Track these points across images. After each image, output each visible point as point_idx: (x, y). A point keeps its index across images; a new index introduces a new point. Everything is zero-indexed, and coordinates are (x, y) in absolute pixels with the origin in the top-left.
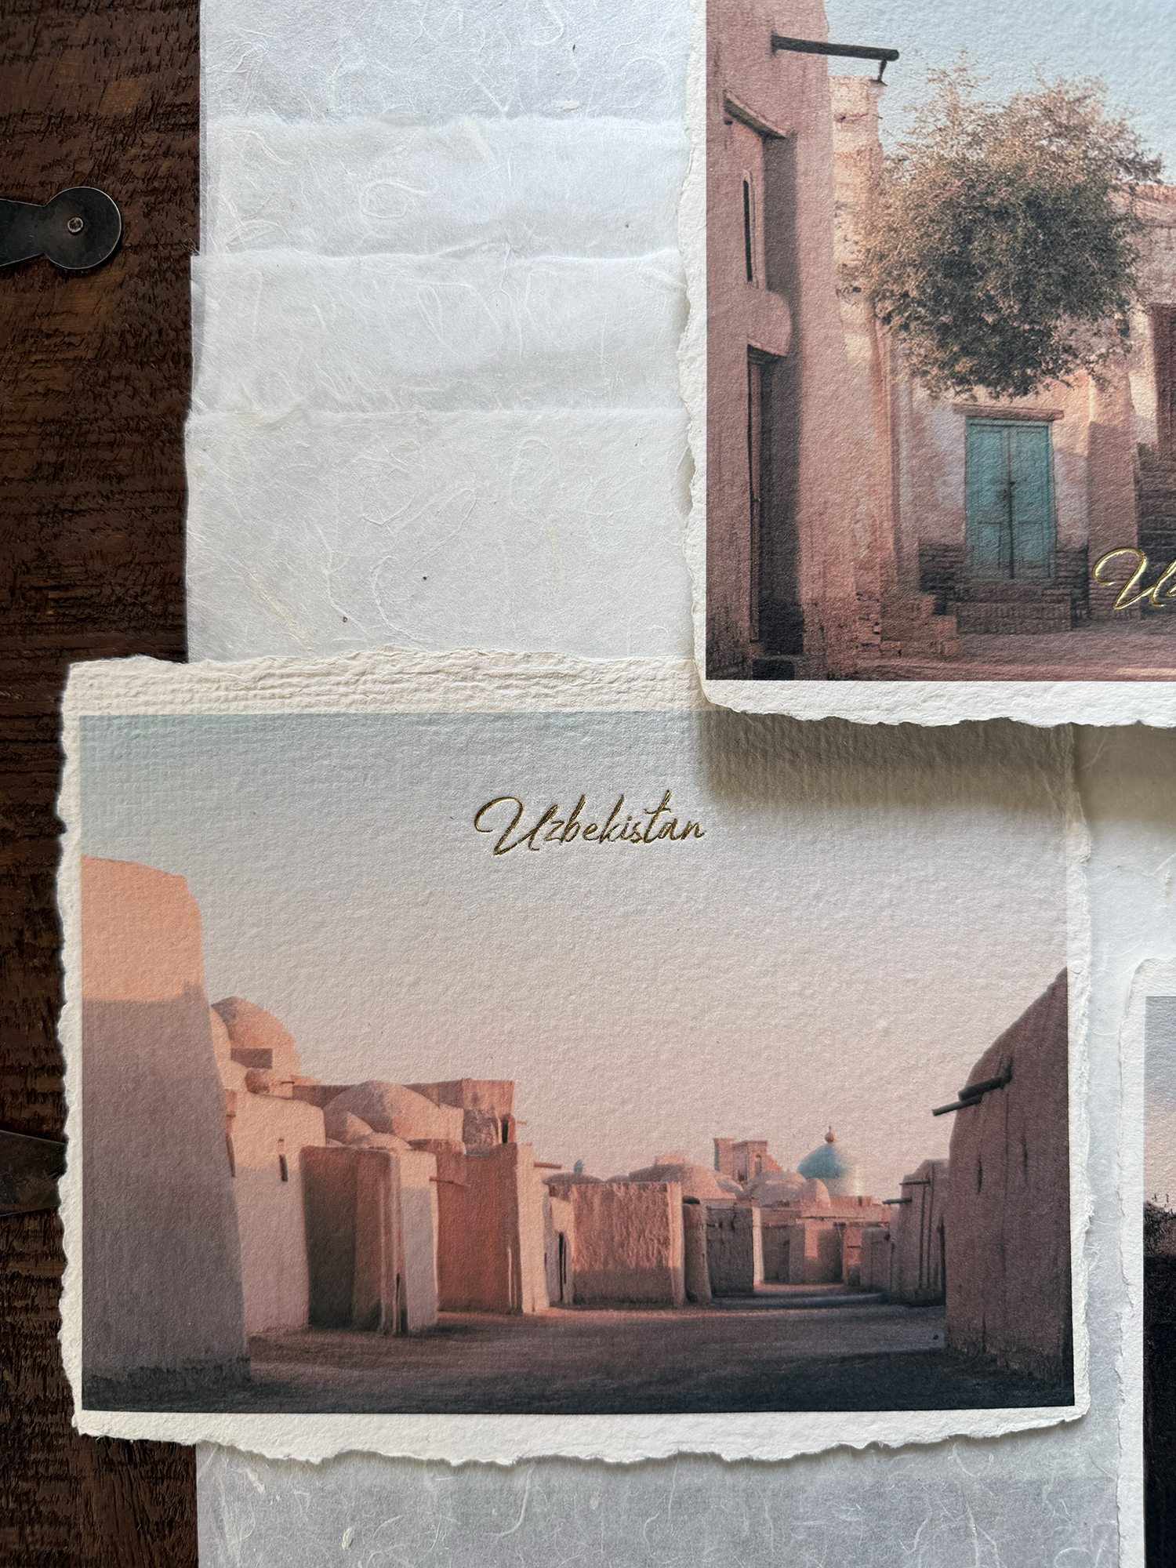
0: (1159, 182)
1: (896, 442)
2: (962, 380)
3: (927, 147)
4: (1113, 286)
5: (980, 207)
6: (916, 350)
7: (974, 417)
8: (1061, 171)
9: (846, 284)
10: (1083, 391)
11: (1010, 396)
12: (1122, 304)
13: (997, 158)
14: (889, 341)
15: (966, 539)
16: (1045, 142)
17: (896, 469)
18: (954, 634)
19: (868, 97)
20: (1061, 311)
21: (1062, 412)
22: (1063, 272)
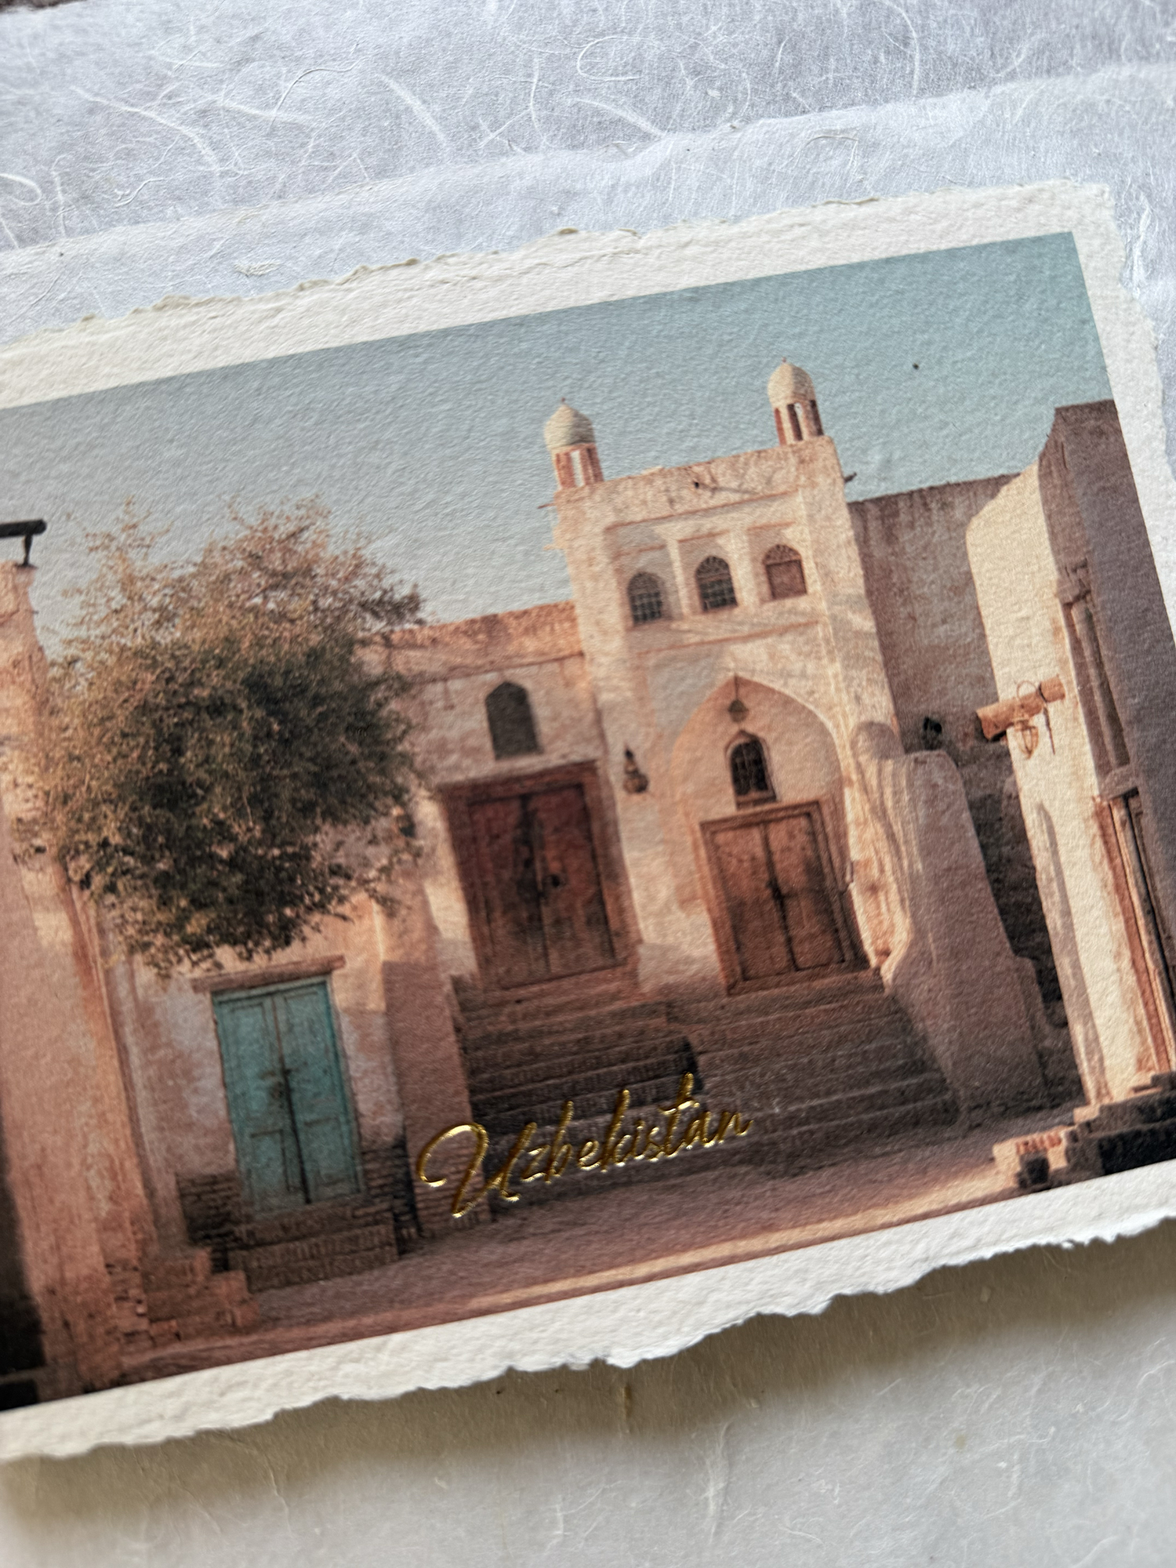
0: (420, 622)
1: (122, 1051)
2: (198, 945)
3: (103, 637)
4: (383, 772)
5: (188, 703)
6: (130, 916)
7: (221, 992)
8: (286, 634)
9: (25, 845)
10: (366, 922)
11: (267, 952)
12: (399, 795)
13: (197, 634)
14: (92, 913)
15: (237, 1161)
16: (258, 600)
17: (128, 1086)
18: (246, 1295)
19: (15, 588)
20: (318, 821)
21: (341, 959)
22: (313, 768)
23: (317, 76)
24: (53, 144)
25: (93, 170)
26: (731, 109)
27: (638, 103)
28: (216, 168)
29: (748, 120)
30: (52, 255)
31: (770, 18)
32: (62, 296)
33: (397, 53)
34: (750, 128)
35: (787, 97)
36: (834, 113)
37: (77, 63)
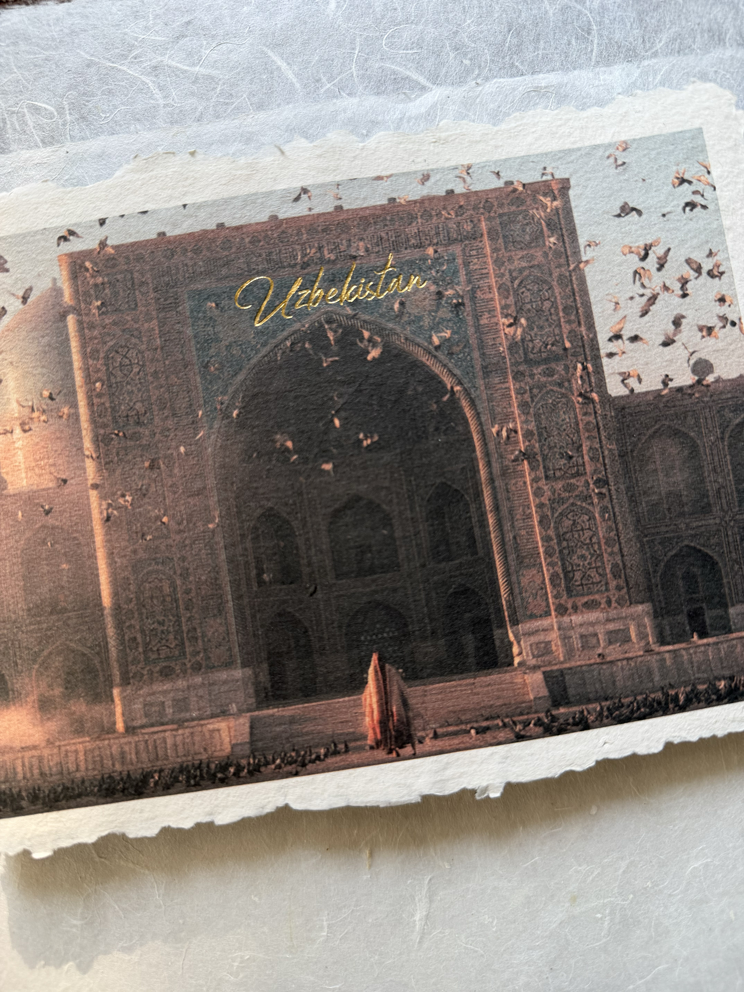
23: (224, 47)
24: (66, 85)
25: (88, 101)
26: (476, 72)
27: (420, 68)
28: (161, 102)
29: (487, 79)
30: (62, 153)
31: (504, 16)
32: (67, 177)
33: (273, 34)
34: (487, 85)
35: (512, 65)
36: (541, 76)
37: (81, 36)
